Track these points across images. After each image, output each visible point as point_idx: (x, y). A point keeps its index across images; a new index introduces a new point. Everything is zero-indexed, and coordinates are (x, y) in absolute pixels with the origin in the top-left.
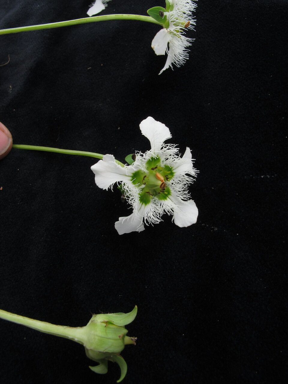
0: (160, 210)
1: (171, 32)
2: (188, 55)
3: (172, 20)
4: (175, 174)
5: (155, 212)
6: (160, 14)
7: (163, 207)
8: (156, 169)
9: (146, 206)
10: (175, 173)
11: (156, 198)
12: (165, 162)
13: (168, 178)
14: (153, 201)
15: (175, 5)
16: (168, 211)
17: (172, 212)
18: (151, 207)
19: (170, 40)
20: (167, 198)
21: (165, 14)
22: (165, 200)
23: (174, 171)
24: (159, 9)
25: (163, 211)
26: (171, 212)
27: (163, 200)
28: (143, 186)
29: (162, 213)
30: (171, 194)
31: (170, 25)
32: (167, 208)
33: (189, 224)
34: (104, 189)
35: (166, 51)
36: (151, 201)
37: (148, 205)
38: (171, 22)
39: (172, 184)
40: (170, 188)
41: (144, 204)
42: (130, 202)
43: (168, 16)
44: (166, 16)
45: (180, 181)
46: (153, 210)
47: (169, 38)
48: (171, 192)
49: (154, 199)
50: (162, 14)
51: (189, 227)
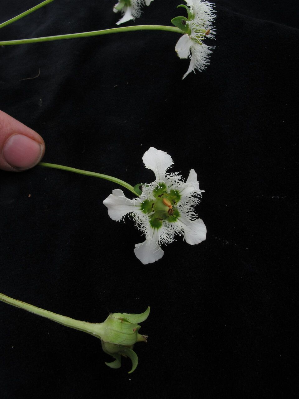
0: (171, 231)
1: (192, 38)
2: (209, 61)
3: (193, 27)
4: (181, 197)
5: (167, 233)
6: (182, 23)
7: (173, 229)
8: (163, 196)
9: (159, 230)
10: (181, 195)
11: (166, 221)
12: (171, 188)
13: (175, 202)
14: (164, 224)
15: (196, 14)
16: (179, 232)
17: (183, 233)
18: (163, 230)
19: (192, 46)
20: (177, 219)
21: (187, 22)
22: (175, 222)
23: (180, 194)
24: (182, 18)
25: (174, 232)
26: (181, 233)
27: (173, 222)
28: (153, 213)
29: (174, 234)
30: (180, 215)
31: (192, 31)
32: (178, 230)
33: (200, 242)
34: (117, 221)
35: (188, 55)
36: (162, 224)
37: (160, 228)
38: (193, 29)
39: (180, 206)
40: (178, 210)
41: (156, 229)
42: (142, 230)
43: (190, 24)
44: (188, 25)
45: (187, 203)
46: (165, 232)
47: (191, 43)
48: (180, 213)
49: (164, 223)
50: (184, 23)
51: (199, 244)
